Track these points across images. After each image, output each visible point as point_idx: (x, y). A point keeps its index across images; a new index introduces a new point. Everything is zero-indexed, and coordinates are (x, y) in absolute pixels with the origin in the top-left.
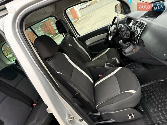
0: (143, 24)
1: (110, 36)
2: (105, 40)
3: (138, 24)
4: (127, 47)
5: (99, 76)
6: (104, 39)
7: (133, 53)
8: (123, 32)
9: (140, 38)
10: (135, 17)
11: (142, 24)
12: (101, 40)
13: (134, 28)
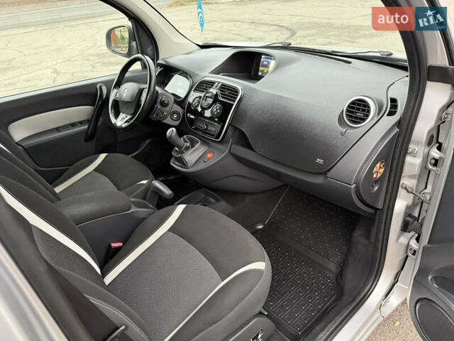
1: (117, 116)
2: (86, 127)
3: (215, 89)
4: (187, 148)
5: (113, 245)
6: (81, 123)
8: (166, 104)
9: (230, 124)
11: (229, 89)
12: (73, 125)
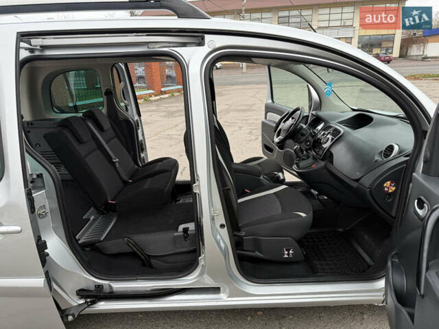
0: (339, 132)
1: (278, 136)
3: (331, 130)
4: (303, 159)
5: (246, 190)
7: (311, 169)
8: (303, 135)
9: (328, 149)
10: (328, 120)
11: (336, 132)
13: (324, 134)
